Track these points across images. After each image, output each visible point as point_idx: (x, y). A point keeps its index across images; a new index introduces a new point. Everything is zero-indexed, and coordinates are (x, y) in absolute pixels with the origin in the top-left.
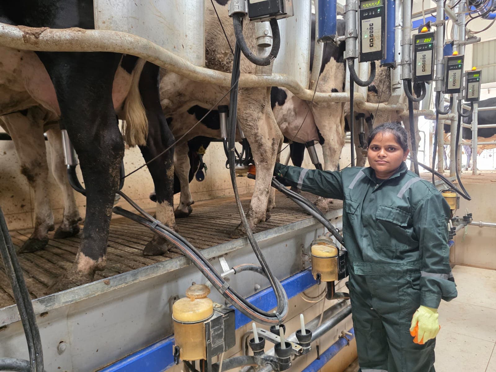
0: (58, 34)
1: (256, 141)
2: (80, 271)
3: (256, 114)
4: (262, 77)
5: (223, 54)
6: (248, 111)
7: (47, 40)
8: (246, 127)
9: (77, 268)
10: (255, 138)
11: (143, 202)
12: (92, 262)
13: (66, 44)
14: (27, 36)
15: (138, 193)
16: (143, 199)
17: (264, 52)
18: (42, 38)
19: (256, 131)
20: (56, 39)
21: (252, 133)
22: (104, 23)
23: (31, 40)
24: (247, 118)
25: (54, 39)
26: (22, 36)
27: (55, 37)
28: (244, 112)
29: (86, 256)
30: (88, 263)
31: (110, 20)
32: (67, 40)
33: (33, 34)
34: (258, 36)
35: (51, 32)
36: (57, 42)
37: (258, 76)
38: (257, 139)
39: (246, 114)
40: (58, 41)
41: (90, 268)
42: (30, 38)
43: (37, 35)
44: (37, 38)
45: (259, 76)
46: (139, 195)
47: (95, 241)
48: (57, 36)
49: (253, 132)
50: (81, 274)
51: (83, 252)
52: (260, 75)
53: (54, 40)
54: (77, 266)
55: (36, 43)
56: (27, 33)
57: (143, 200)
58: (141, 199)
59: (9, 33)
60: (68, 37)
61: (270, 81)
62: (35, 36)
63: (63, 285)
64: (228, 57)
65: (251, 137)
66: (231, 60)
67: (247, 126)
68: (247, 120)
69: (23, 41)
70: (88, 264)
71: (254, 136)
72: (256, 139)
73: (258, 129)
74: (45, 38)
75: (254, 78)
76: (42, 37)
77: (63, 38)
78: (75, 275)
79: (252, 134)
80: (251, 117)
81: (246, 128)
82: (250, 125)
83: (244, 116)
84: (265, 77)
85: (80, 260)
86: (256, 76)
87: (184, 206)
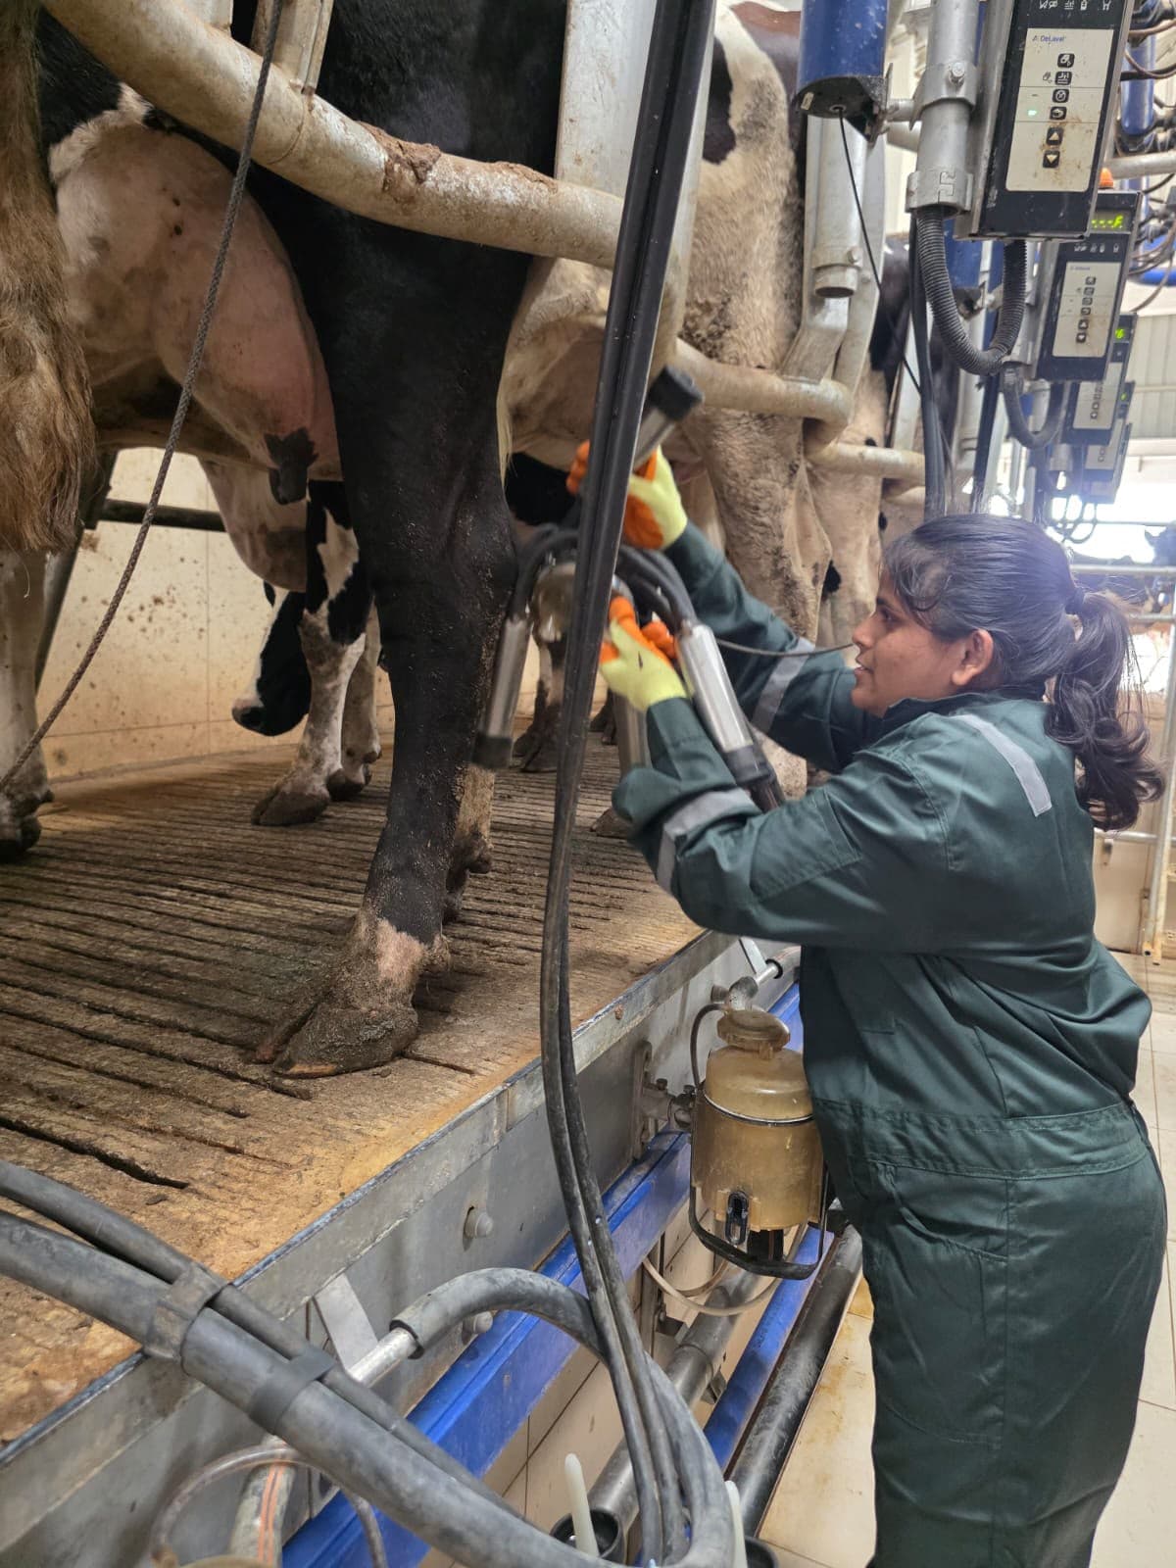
0: (480, 178)
1: (777, 573)
2: (388, 982)
3: (781, 493)
4: (798, 384)
5: (700, 306)
6: (761, 481)
7: (447, 195)
8: (752, 529)
9: (376, 970)
10: (775, 563)
11: (135, 740)
12: (417, 948)
13: (497, 218)
14: (397, 167)
15: (121, 709)
16: (134, 729)
17: (823, 311)
18: (433, 184)
19: (778, 542)
20: (473, 197)
21: (769, 550)
22: (578, 161)
23: (403, 186)
24: (757, 501)
25: (469, 195)
26: (383, 166)
27: (472, 187)
28: (752, 485)
29: (399, 930)
30: (408, 953)
31: (593, 156)
32: (507, 206)
33: (413, 166)
34: (821, 264)
35: (460, 169)
36: (473, 209)
37: (787, 380)
38: (780, 566)
39: (756, 489)
40: (480, 203)
41: (413, 971)
42: (402, 178)
43: (419, 170)
44: (420, 180)
45: (790, 383)
46: (123, 713)
47: (423, 879)
48: (478, 184)
49: (772, 543)
50: (389, 990)
51: (389, 919)
52: (792, 380)
53: (466, 198)
54: (376, 966)
55: (410, 199)
56: (397, 159)
57: (135, 734)
58: (129, 729)
59: (357, 148)
60: (511, 197)
61: (815, 399)
62: (416, 173)
63: (345, 1031)
64: (713, 317)
65: (762, 561)
66: (722, 329)
67: (756, 528)
68: (757, 508)
69: (380, 185)
70: (406, 956)
71: (771, 558)
72: (776, 565)
73: (781, 536)
74: (441, 186)
75: (776, 387)
76: (434, 179)
77: (496, 196)
78: (375, 997)
79: (767, 553)
80: (769, 499)
81: (752, 534)
82: (763, 524)
83: (749, 496)
84: (805, 387)
85: (381, 946)
86: (784, 379)
87: (354, 762)
